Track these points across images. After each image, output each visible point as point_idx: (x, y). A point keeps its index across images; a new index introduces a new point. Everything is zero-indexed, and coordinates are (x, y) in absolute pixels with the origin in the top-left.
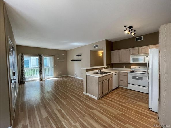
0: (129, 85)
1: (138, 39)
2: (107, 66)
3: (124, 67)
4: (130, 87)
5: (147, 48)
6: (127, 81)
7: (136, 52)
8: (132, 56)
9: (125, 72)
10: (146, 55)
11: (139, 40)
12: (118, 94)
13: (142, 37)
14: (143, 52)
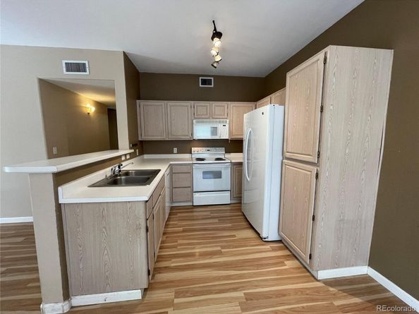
0: (196, 195)
1: (204, 82)
2: (130, 148)
3: (175, 150)
4: (199, 199)
5: (224, 106)
6: (191, 187)
7: (205, 113)
8: (197, 122)
9: (185, 165)
10: (223, 122)
11: (206, 84)
12: (184, 231)
13: (212, 78)
14: (218, 115)
